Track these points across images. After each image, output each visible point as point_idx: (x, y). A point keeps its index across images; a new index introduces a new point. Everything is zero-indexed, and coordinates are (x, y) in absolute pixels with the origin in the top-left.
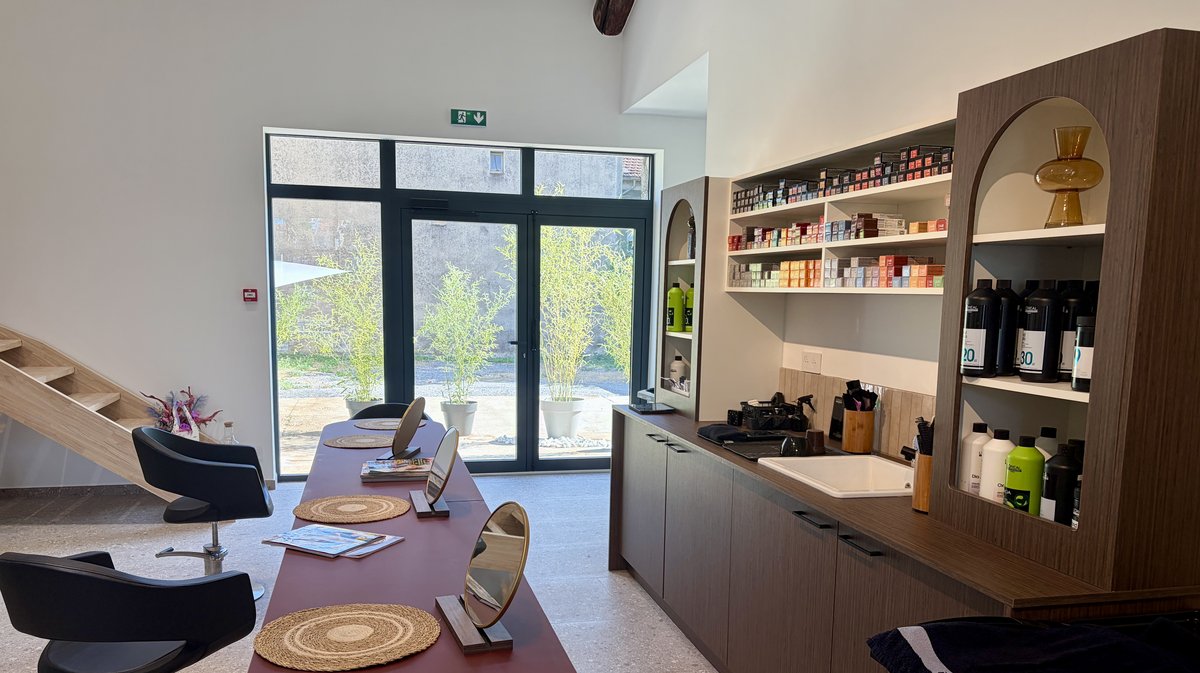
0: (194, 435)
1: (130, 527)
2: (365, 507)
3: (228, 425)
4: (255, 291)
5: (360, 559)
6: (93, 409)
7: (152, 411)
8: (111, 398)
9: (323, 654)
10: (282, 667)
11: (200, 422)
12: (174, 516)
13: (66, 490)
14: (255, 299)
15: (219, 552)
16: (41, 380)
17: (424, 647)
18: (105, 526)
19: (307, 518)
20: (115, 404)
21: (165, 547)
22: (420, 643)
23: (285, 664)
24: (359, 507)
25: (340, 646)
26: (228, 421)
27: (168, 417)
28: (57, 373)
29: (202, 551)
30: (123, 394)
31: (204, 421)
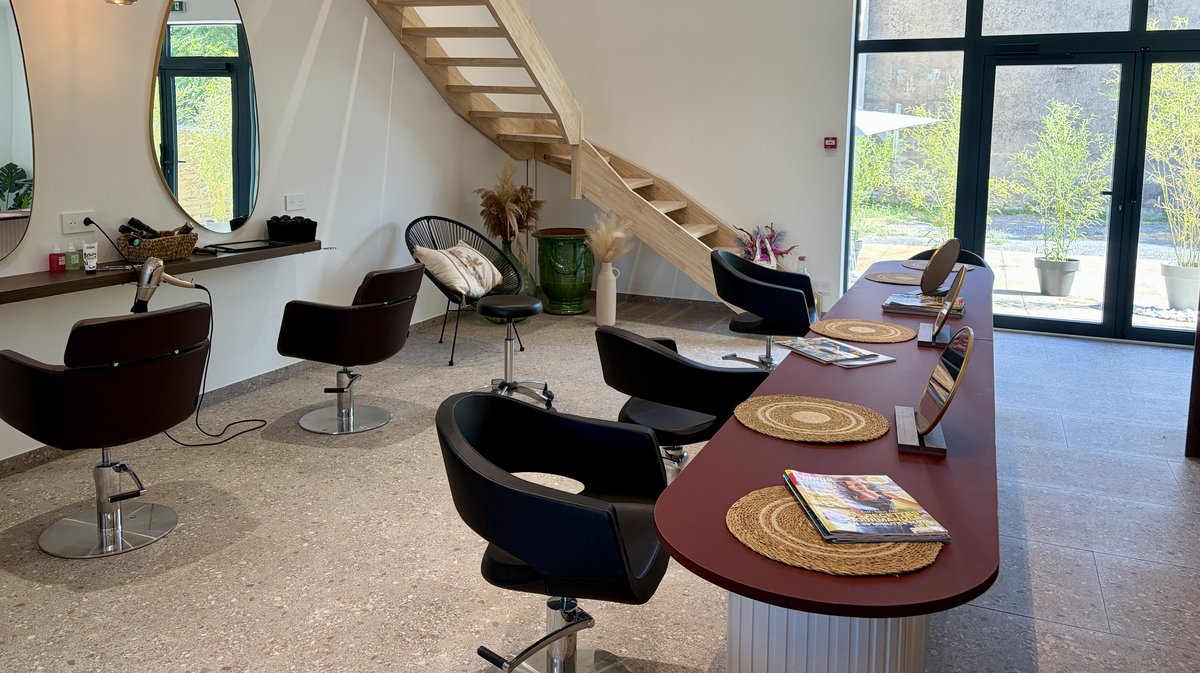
0: (772, 265)
1: (714, 336)
2: (873, 331)
3: (802, 259)
4: (835, 139)
5: (849, 368)
6: (695, 236)
7: (740, 242)
8: (711, 228)
9: (784, 427)
10: (748, 428)
11: (778, 254)
12: (738, 327)
13: (675, 301)
14: (834, 147)
15: (771, 363)
16: (662, 211)
17: (865, 438)
18: (696, 332)
19: (820, 332)
20: (714, 234)
21: (729, 353)
22: (864, 436)
23: (751, 426)
24: (868, 330)
25: (798, 424)
26: (802, 255)
27: (752, 247)
28: (673, 206)
29: (757, 360)
30: (721, 226)
31: (781, 254)
